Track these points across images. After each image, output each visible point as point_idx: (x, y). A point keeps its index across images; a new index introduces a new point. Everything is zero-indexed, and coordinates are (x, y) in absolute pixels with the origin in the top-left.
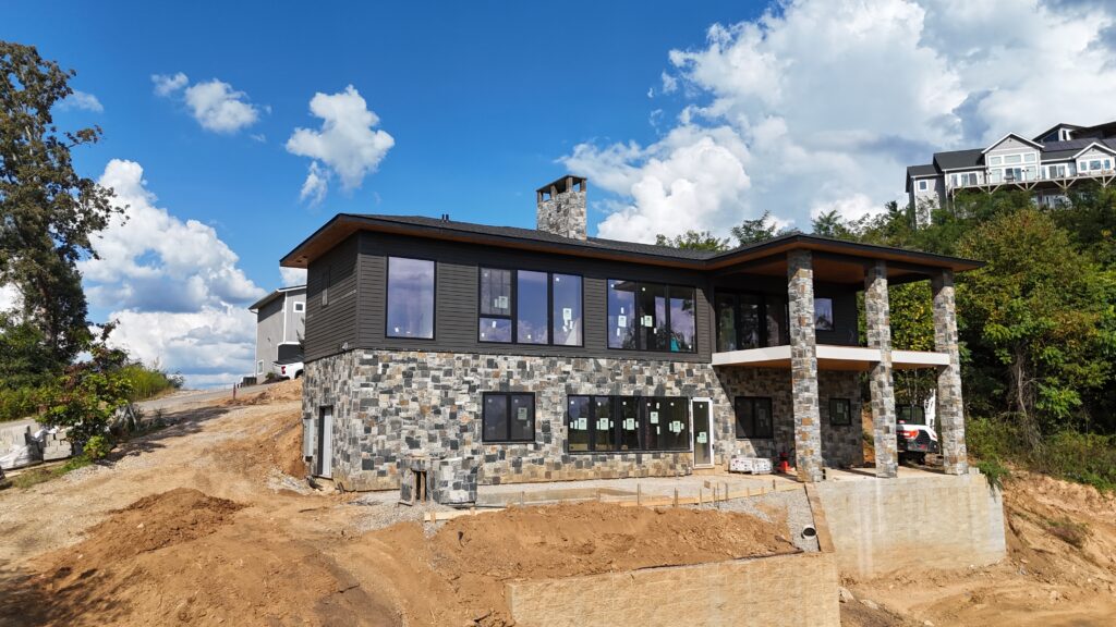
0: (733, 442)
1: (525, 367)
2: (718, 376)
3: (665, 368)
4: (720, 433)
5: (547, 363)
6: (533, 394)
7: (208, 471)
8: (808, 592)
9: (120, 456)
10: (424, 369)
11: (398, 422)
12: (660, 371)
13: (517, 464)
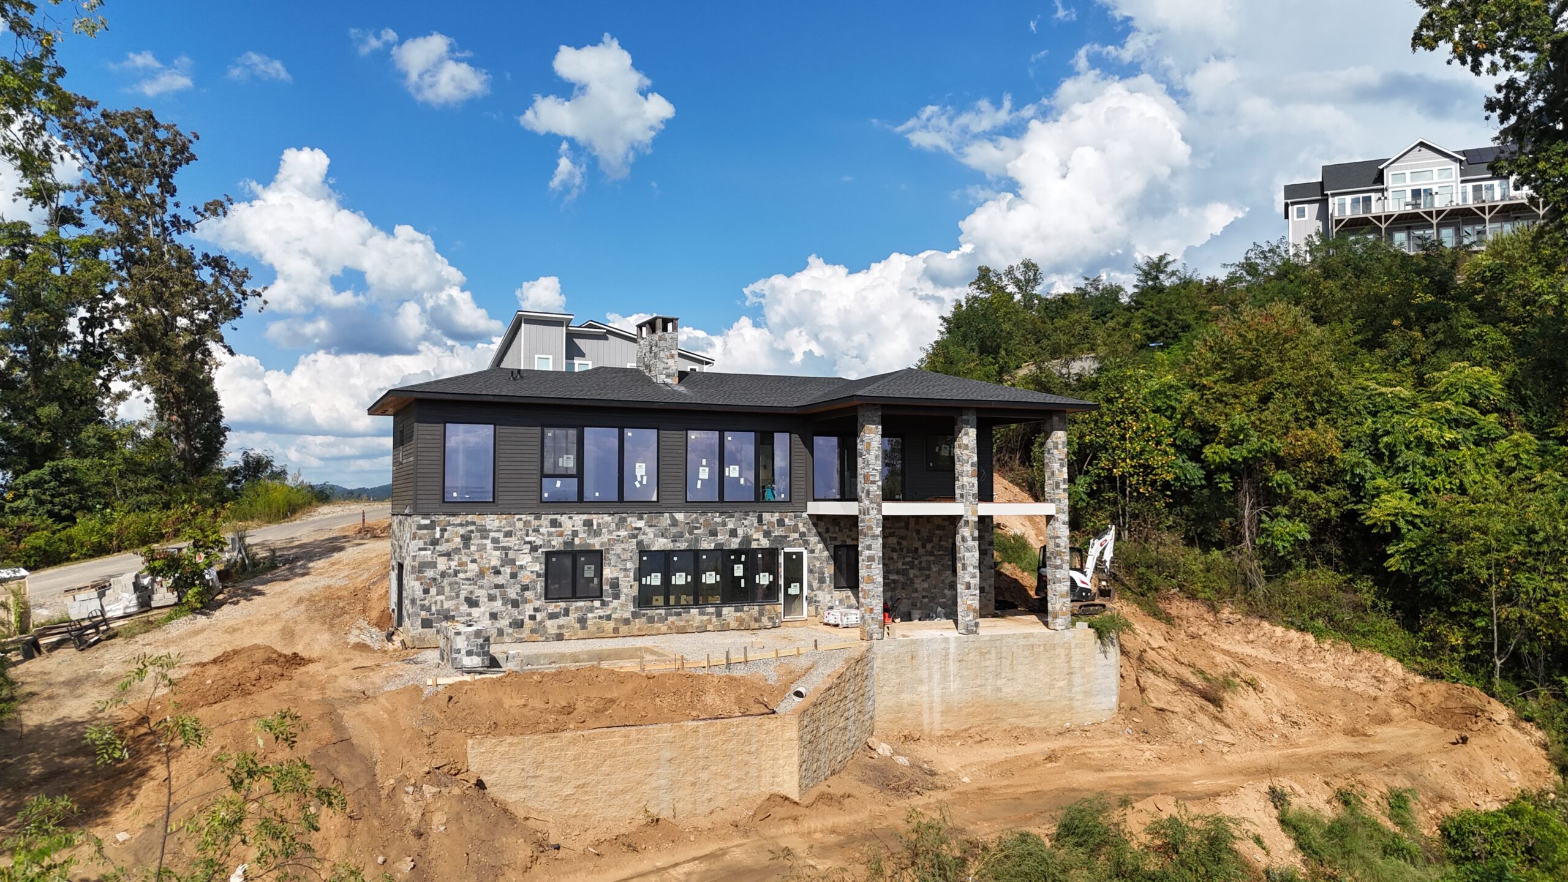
0: (830, 592)
1: (592, 525)
2: (815, 525)
3: (752, 519)
4: (815, 584)
5: (617, 520)
6: (601, 552)
7: (296, 622)
8: (764, 749)
9: (221, 604)
10: (484, 532)
11: (457, 583)
12: (746, 522)
13: (582, 621)
